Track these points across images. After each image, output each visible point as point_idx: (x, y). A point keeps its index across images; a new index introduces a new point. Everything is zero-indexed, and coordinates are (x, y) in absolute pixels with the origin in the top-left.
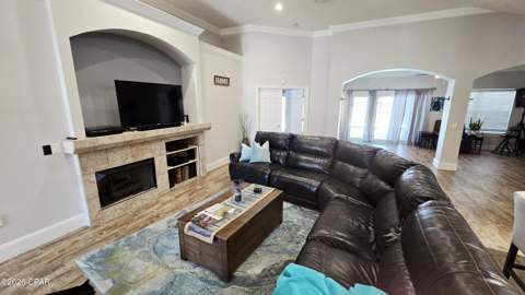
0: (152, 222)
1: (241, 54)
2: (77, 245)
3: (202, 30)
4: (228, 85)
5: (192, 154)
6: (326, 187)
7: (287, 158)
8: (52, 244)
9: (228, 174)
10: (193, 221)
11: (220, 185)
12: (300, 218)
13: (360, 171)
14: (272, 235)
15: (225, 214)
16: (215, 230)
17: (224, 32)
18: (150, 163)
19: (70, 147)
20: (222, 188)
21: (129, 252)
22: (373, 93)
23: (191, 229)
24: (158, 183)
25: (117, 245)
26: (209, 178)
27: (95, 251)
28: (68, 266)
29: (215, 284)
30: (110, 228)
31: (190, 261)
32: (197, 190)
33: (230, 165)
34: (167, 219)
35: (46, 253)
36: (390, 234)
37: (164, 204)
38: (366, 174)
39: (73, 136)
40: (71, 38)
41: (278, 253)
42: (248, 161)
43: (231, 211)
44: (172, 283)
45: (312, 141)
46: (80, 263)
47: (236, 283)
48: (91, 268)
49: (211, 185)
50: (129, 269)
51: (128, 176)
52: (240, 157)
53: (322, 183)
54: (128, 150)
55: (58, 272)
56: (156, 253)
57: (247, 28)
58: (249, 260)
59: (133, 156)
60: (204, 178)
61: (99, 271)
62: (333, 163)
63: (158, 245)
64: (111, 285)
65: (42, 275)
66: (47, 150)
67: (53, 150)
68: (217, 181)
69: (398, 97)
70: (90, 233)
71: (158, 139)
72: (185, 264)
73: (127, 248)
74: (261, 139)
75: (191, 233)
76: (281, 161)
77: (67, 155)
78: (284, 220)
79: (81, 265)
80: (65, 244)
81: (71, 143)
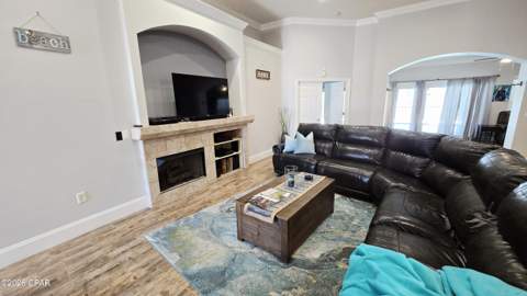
0: (205, 207)
1: (281, 48)
2: (144, 223)
3: (247, 24)
4: (268, 79)
5: (235, 146)
6: (380, 176)
7: (334, 148)
8: (123, 221)
9: (272, 166)
10: (252, 203)
11: (264, 176)
12: (353, 208)
13: (419, 160)
14: (325, 223)
15: (281, 198)
16: (274, 211)
17: (264, 28)
18: (200, 152)
19: (137, 134)
20: (267, 179)
21: (190, 232)
22: (421, 84)
23: (249, 209)
24: (207, 172)
25: (177, 224)
26: (251, 170)
27: (160, 229)
28: (139, 239)
29: (274, 264)
30: (169, 210)
31: (247, 242)
32: (241, 181)
33: (274, 157)
34: (220, 204)
35: (118, 228)
36: (475, 220)
37: (214, 191)
38: (428, 164)
39: (139, 124)
40: (139, 35)
41: (334, 240)
42: (292, 152)
43: (287, 195)
44: (233, 260)
45: (361, 131)
46: (148, 237)
47: (295, 265)
48: (158, 243)
49: (255, 176)
50: (192, 245)
51: (181, 164)
52: (283, 148)
53: (375, 173)
54: (182, 139)
55: (131, 244)
56: (214, 233)
57: (287, 22)
58: (305, 245)
59: (187, 145)
60: (247, 169)
61: (165, 246)
62: (385, 154)
63: (215, 227)
64: (178, 258)
65: (119, 245)
66: (119, 136)
67: (124, 136)
68: (260, 172)
69: (451, 87)
70: (151, 214)
71: (208, 129)
72: (243, 244)
73: (187, 227)
74: (304, 130)
75: (251, 214)
76: (326, 152)
77: (135, 141)
78: (335, 209)
79: (150, 239)
80: (133, 221)
81: (138, 130)
